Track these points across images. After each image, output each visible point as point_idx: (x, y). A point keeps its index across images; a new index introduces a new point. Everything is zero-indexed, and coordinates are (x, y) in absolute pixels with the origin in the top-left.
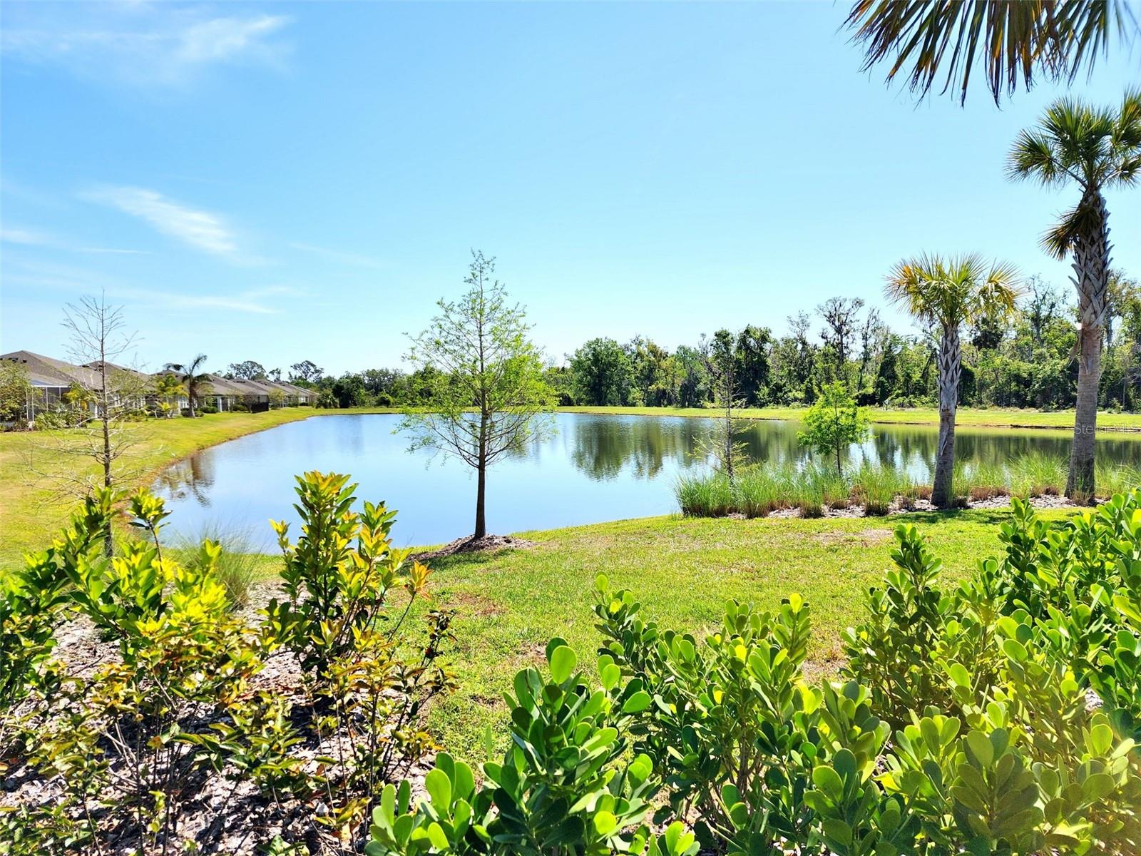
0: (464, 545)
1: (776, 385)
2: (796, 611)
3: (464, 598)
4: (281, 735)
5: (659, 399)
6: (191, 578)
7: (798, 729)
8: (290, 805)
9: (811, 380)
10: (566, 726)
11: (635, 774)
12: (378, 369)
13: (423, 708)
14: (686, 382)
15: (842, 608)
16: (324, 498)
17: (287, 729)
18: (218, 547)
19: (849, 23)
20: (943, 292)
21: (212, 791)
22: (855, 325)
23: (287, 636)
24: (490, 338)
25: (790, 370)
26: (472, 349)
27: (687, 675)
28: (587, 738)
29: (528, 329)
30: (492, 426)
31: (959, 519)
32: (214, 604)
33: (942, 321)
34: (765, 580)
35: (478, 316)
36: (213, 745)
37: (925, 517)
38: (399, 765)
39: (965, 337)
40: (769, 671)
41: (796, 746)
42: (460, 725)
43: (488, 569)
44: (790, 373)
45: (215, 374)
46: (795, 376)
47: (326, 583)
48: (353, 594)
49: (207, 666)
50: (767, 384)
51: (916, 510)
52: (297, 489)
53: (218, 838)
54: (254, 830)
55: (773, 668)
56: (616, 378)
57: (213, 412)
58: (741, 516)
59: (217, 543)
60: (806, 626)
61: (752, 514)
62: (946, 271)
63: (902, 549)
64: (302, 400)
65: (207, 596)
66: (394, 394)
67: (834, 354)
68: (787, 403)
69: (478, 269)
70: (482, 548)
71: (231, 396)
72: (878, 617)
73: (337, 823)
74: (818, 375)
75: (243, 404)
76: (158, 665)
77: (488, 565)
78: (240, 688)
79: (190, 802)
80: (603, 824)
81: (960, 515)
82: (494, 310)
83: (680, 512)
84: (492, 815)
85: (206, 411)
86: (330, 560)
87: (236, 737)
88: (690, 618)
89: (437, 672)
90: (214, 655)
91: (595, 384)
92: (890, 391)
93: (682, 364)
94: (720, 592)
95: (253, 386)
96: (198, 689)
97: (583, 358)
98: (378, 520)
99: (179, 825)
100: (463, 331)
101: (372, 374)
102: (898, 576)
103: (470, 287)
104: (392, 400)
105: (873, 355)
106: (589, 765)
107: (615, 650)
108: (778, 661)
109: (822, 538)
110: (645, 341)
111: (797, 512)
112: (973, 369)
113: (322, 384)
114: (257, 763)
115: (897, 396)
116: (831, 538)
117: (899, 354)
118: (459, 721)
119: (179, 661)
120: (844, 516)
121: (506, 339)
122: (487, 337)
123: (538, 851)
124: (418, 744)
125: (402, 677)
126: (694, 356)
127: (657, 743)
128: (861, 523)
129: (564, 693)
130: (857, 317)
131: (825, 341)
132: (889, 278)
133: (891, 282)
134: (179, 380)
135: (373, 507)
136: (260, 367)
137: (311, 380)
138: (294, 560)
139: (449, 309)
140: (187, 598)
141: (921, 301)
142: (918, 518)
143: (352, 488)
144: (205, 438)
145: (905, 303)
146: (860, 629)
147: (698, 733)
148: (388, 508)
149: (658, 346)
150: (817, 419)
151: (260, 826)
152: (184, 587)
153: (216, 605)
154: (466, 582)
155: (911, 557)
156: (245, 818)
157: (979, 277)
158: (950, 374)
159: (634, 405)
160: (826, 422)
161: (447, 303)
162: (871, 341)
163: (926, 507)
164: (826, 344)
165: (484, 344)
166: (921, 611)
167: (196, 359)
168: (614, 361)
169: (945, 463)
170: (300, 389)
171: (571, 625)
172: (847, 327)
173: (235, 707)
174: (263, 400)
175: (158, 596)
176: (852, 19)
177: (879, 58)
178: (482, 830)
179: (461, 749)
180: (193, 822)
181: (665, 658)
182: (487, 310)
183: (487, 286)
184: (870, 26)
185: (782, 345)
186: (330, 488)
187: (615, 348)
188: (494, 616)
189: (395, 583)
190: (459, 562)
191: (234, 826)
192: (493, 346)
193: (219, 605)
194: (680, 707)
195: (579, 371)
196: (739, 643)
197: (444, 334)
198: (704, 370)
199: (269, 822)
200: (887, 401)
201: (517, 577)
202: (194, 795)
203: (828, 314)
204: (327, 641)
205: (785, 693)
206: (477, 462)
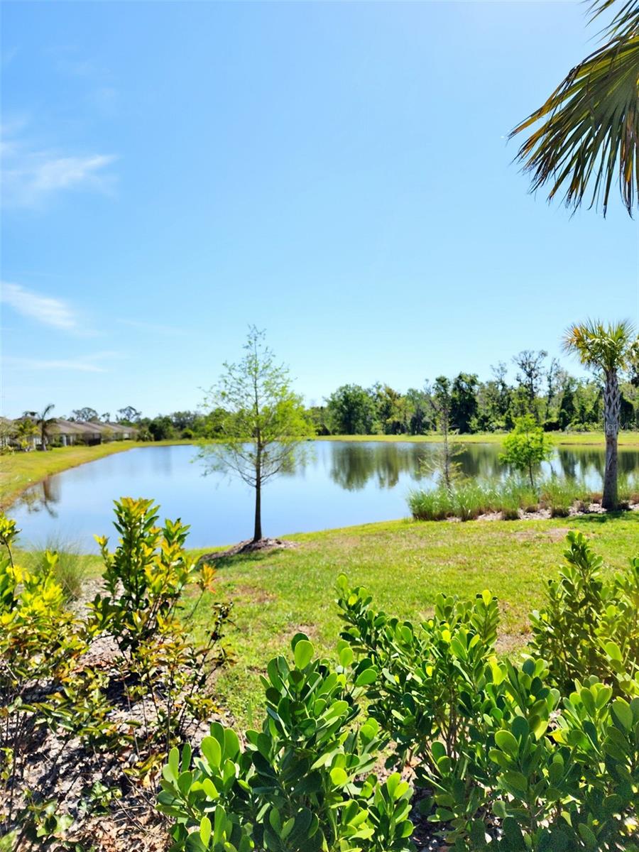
0: (245, 547)
1: (484, 417)
2: (487, 604)
3: (245, 588)
4: (98, 705)
5: (395, 429)
6: (35, 580)
7: (489, 697)
8: (108, 756)
9: (510, 412)
10: (307, 702)
11: (365, 733)
12: (182, 411)
13: (212, 677)
14: (415, 416)
15: (533, 591)
16: (135, 517)
17: (102, 700)
18: (56, 556)
19: (518, 159)
20: (604, 347)
21: (51, 745)
22: (541, 371)
23: (108, 623)
24: (263, 389)
25: (493, 406)
26: (250, 398)
27: (408, 653)
28: (324, 711)
29: (292, 381)
30: (266, 454)
31: (623, 519)
32: (53, 600)
33: (605, 369)
34: (475, 570)
35: (254, 373)
36: (49, 712)
37: (597, 518)
38: (192, 723)
39: (625, 378)
40: (466, 651)
41: (487, 712)
42: (239, 690)
43: (263, 565)
44: (493, 408)
45: (61, 418)
46: (498, 410)
47: (137, 582)
48: (156, 591)
49: (45, 651)
50: (477, 416)
51: (590, 512)
52: (115, 510)
53: (54, 783)
54: (82, 776)
55: (469, 650)
56: (362, 414)
57: (59, 446)
58: (458, 520)
59: (55, 553)
60: (495, 615)
61: (465, 518)
62: (606, 332)
63: (572, 549)
64: (126, 436)
65: (48, 594)
66: (195, 429)
67: (527, 393)
68: (492, 430)
69: (253, 338)
70: (260, 548)
71: (73, 434)
72: (555, 604)
73: (141, 773)
74: (515, 409)
75: (82, 440)
76: (9, 650)
77: (264, 562)
78: (71, 666)
79: (34, 754)
80: (337, 777)
81: (623, 516)
82: (266, 368)
83: (411, 516)
84: (252, 772)
85: (54, 446)
86: (140, 565)
87: (66, 705)
88: (417, 602)
89: (219, 651)
90: (49, 642)
91: (346, 419)
92: (570, 420)
93: (411, 402)
94: (440, 580)
95: (89, 426)
96: (36, 670)
97: (337, 399)
98: (176, 533)
99: (26, 772)
100: (243, 384)
101: (178, 415)
102: (570, 570)
103: (247, 352)
104: (193, 433)
105: (556, 392)
106: (326, 731)
107: (353, 634)
108: (473, 644)
109: (518, 536)
110: (383, 385)
111: (499, 515)
112: (632, 402)
113: (141, 424)
114: (80, 727)
115: (576, 423)
116: (525, 536)
117: (576, 392)
118: (239, 687)
119: (25, 645)
120: (535, 517)
121: (275, 390)
122: (261, 389)
123: (287, 798)
124: (204, 709)
125: (193, 656)
126: (421, 396)
127: (385, 706)
128: (548, 523)
129: (305, 676)
130: (542, 365)
131: (519, 383)
132: (564, 337)
133: (566, 340)
134: (34, 423)
135: (172, 523)
136: (94, 411)
137: (132, 420)
138: (112, 565)
139: (231, 369)
140: (32, 596)
141: (588, 354)
142: (591, 519)
143: (156, 509)
144: (54, 466)
145: (576, 355)
146: (542, 612)
147: (415, 699)
148: (183, 524)
149: (393, 389)
150: (514, 444)
151: (86, 772)
152: (31, 587)
153: (55, 600)
154: (247, 576)
155: (579, 556)
156: (74, 767)
157: (631, 335)
158: (612, 408)
159: (376, 434)
160: (520, 445)
161: (230, 364)
162: (554, 382)
163: (598, 509)
164: (520, 385)
165: (259, 394)
166: (588, 598)
167: (47, 407)
168: (360, 401)
169: (611, 476)
170: (124, 427)
171: (326, 609)
172: (536, 372)
173: (67, 680)
174: (97, 437)
175: (11, 595)
176: (520, 156)
177: (541, 184)
178: (244, 784)
179: (240, 709)
180: (36, 770)
181: (391, 640)
182: (260, 368)
183: (260, 350)
184: (533, 161)
185: (487, 386)
186: (139, 510)
187: (361, 391)
188: (267, 603)
189: (189, 581)
190: (241, 560)
191: (67, 773)
192: (266, 395)
193: (57, 600)
194: (403, 678)
195: (333, 409)
196: (446, 628)
197: (228, 387)
198: (428, 407)
199: (93, 769)
200: (567, 427)
201: (285, 572)
202: (37, 749)
203: (521, 363)
204: (138, 627)
205: (479, 669)
206: (255, 483)
